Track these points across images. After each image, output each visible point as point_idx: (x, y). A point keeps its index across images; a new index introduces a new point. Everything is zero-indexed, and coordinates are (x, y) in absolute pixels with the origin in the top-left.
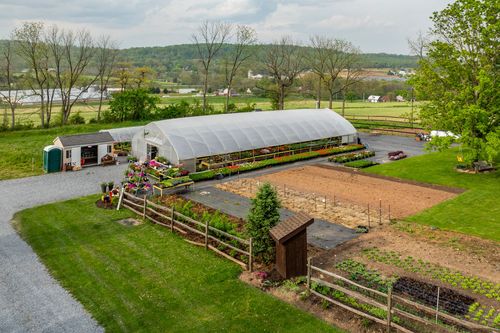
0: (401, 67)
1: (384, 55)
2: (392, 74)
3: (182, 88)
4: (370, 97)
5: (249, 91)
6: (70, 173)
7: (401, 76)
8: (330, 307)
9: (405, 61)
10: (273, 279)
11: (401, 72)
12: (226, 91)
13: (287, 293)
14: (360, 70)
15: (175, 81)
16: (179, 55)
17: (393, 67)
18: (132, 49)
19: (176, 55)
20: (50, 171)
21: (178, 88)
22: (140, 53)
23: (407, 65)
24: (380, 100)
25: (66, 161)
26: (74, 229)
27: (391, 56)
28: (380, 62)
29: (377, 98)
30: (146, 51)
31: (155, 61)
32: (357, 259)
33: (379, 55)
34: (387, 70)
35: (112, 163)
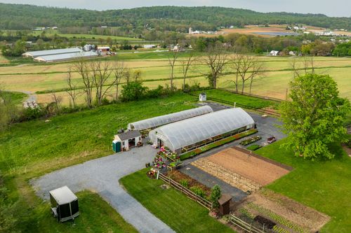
0: (296, 23)
1: (285, 14)
2: (289, 29)
3: (146, 43)
4: (272, 52)
5: (190, 47)
6: (125, 152)
7: (295, 30)
8: (236, 226)
9: (298, 19)
10: (219, 215)
11: (295, 28)
12: (176, 48)
13: (223, 221)
14: (267, 26)
15: (140, 37)
16: (141, 16)
17: (290, 23)
18: (108, 11)
19: (139, 15)
20: (117, 152)
21: (143, 43)
22: (114, 14)
23: (300, 22)
24: (278, 54)
25: (122, 147)
26: (146, 190)
27: (290, 14)
28: (281, 20)
29: (276, 52)
30: (118, 13)
31: (125, 20)
32: (245, 207)
33: (280, 14)
34: (285, 26)
35: (142, 146)
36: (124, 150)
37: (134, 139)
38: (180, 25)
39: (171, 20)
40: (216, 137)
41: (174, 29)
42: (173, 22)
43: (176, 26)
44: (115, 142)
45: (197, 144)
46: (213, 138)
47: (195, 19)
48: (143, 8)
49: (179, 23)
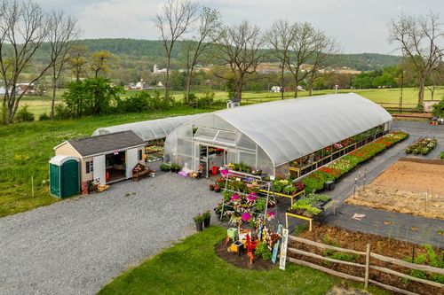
4: (274, 88)
5: (160, 84)
12: (138, 85)
20: (64, 196)
25: (85, 177)
29: (279, 88)
35: (147, 175)
36: (92, 188)
37: (123, 154)
38: (139, 61)
39: (128, 56)
40: (350, 140)
41: (131, 66)
42: (130, 58)
43: (134, 63)
44: (57, 160)
45: (318, 154)
46: (343, 142)
47: (160, 55)
48: (86, 40)
49: (139, 59)
